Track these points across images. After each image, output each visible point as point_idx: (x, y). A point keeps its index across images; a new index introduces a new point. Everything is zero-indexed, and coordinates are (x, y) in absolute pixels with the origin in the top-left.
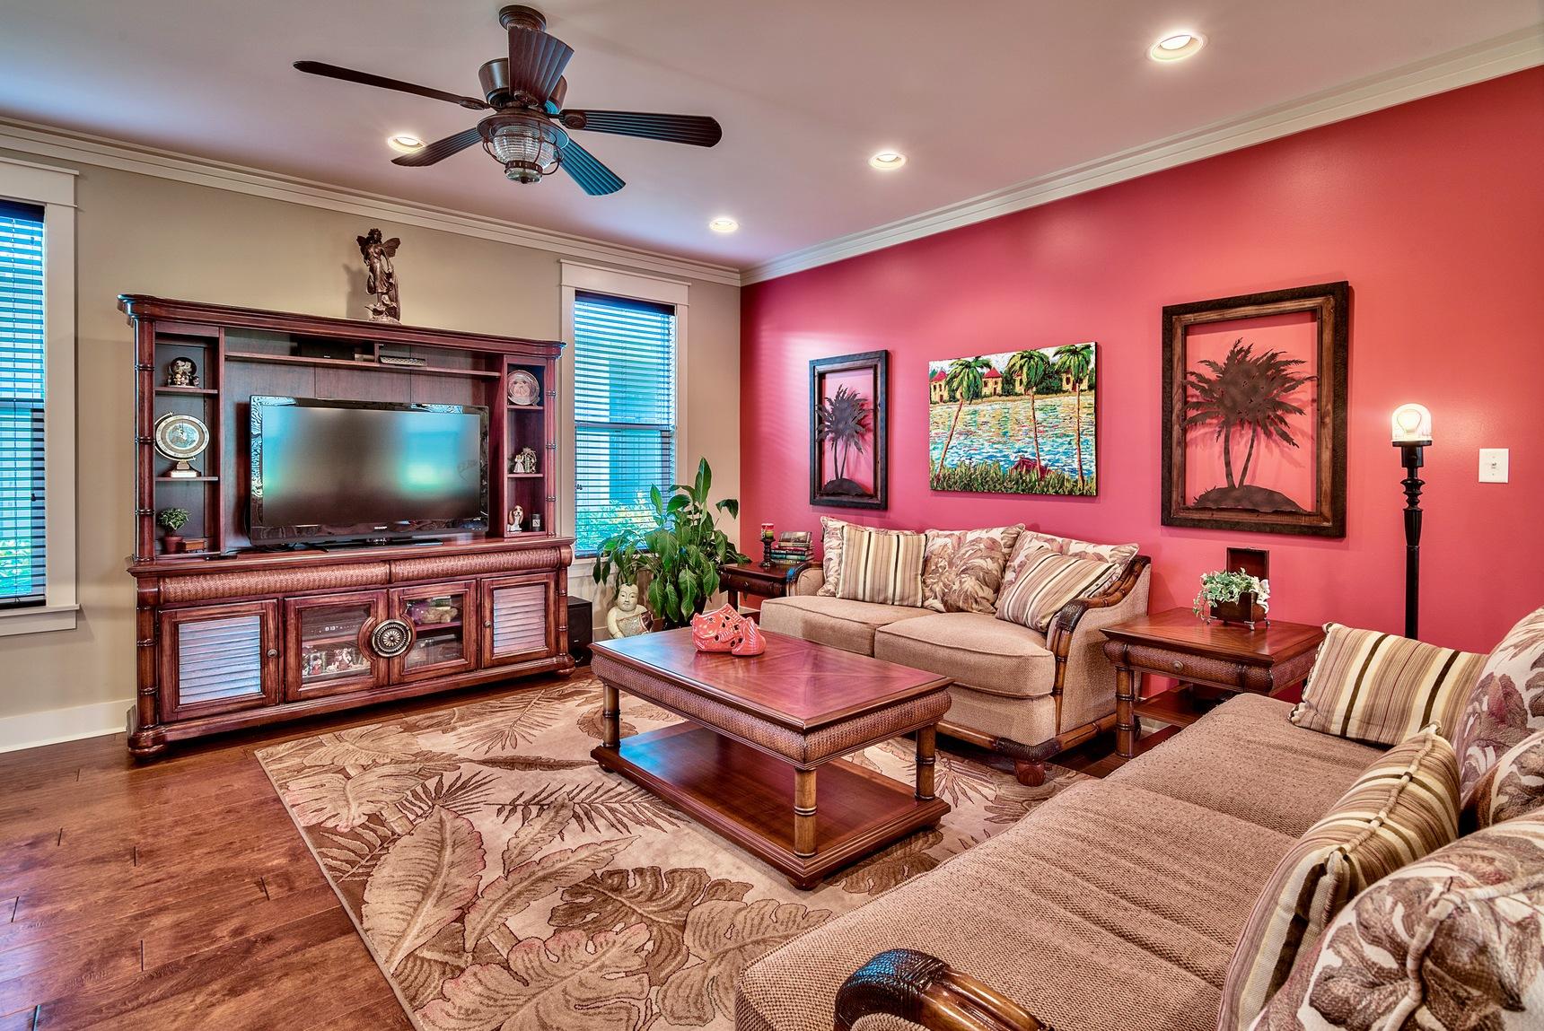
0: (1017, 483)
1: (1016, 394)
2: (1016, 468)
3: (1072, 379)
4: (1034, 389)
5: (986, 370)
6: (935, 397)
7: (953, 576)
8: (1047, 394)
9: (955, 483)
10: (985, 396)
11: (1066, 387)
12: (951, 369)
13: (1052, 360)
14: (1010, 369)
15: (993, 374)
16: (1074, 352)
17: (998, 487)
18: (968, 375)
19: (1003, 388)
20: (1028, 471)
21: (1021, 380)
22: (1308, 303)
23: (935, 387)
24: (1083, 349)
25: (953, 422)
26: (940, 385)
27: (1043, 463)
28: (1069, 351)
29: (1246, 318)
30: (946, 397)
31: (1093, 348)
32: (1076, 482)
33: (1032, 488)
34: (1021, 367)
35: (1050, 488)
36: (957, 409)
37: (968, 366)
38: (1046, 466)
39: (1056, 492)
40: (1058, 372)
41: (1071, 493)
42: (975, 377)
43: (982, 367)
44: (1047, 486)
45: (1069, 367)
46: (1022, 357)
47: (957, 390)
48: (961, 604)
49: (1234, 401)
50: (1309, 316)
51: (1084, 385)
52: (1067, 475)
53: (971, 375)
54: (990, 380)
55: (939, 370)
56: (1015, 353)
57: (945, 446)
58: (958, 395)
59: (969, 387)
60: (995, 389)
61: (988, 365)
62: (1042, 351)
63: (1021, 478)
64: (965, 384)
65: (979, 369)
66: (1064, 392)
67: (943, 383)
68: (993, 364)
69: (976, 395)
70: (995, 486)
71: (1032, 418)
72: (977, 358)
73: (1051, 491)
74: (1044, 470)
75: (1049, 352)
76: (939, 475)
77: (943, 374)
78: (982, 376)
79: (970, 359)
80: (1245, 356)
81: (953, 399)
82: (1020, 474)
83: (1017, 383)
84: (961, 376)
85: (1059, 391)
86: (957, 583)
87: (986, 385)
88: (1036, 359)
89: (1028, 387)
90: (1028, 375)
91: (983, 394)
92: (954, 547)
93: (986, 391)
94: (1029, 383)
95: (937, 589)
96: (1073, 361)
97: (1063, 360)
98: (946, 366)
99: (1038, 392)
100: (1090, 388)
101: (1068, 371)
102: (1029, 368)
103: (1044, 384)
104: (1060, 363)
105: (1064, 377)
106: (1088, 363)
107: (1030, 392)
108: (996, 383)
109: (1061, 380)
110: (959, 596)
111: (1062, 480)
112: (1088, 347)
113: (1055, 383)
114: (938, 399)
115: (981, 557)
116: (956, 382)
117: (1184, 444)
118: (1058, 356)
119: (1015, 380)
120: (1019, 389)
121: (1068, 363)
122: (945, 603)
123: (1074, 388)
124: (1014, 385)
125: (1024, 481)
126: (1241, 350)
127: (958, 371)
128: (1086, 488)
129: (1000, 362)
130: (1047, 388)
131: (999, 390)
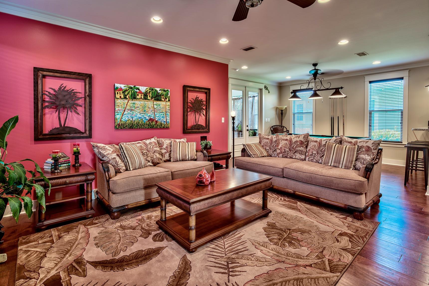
0: (149, 125)
1: (148, 100)
2: (148, 121)
3: (164, 98)
4: (154, 99)
5: (138, 91)
6: (118, 96)
7: (152, 154)
8: (158, 101)
9: (126, 126)
10: (138, 99)
11: (163, 100)
12: (125, 88)
13: (159, 92)
14: (146, 92)
15: (141, 92)
16: (165, 91)
17: (142, 127)
18: (131, 91)
19: (144, 97)
20: (152, 122)
21: (150, 96)
22: (206, 91)
23: (118, 93)
24: (167, 90)
25: (125, 106)
26: (120, 93)
27: (156, 120)
28: (163, 90)
29: (198, 91)
30: (122, 96)
31: (169, 91)
32: (165, 124)
33: (153, 127)
34: (150, 92)
35: (158, 127)
36: (127, 102)
37: (131, 88)
38: (157, 121)
39: (160, 127)
40: (160, 95)
41: (164, 127)
42: (134, 92)
43: (136, 90)
44: (157, 126)
45: (163, 94)
46: (150, 89)
47: (127, 95)
48: (158, 162)
49: (196, 107)
50: (204, 93)
51: (167, 100)
52: (163, 123)
53: (132, 91)
54: (139, 94)
55: (119, 87)
56: (148, 88)
57: (122, 114)
58: (127, 97)
59: (132, 95)
60: (141, 97)
61: (139, 89)
62: (156, 89)
63: (150, 124)
64: (130, 94)
65: (135, 90)
66: (162, 101)
67: (121, 92)
68: (140, 89)
69: (134, 97)
70: (141, 127)
71: (153, 107)
72: (135, 86)
73: (159, 127)
74: (156, 122)
75: (158, 89)
76: (119, 124)
77: (121, 89)
78: (136, 92)
79: (132, 86)
80: (198, 99)
81: (125, 98)
82: (150, 123)
83: (149, 97)
84: (128, 91)
85: (161, 100)
86: (155, 156)
87: (138, 95)
88: (154, 91)
89: (152, 98)
90: (152, 94)
91: (137, 98)
92: (145, 146)
93: (138, 97)
94: (152, 97)
95: (149, 159)
96: (164, 93)
97: (162, 92)
98: (122, 86)
99: (155, 100)
100: (169, 101)
101: (163, 95)
102: (152, 93)
103: (157, 98)
104: (161, 93)
105: (162, 97)
106: (168, 94)
107: (152, 99)
108: (142, 95)
109: (161, 97)
110: (157, 160)
111: (161, 124)
112: (168, 90)
113: (160, 98)
114: (119, 97)
115: (155, 147)
116: (126, 93)
117: (187, 115)
118: (160, 91)
119: (148, 95)
120: (149, 98)
121: (163, 93)
122: (153, 163)
123: (165, 100)
124: (147, 97)
125: (151, 125)
126: (197, 97)
127: (128, 89)
128: (168, 126)
129: (143, 89)
130: (157, 99)
131: (143, 97)
